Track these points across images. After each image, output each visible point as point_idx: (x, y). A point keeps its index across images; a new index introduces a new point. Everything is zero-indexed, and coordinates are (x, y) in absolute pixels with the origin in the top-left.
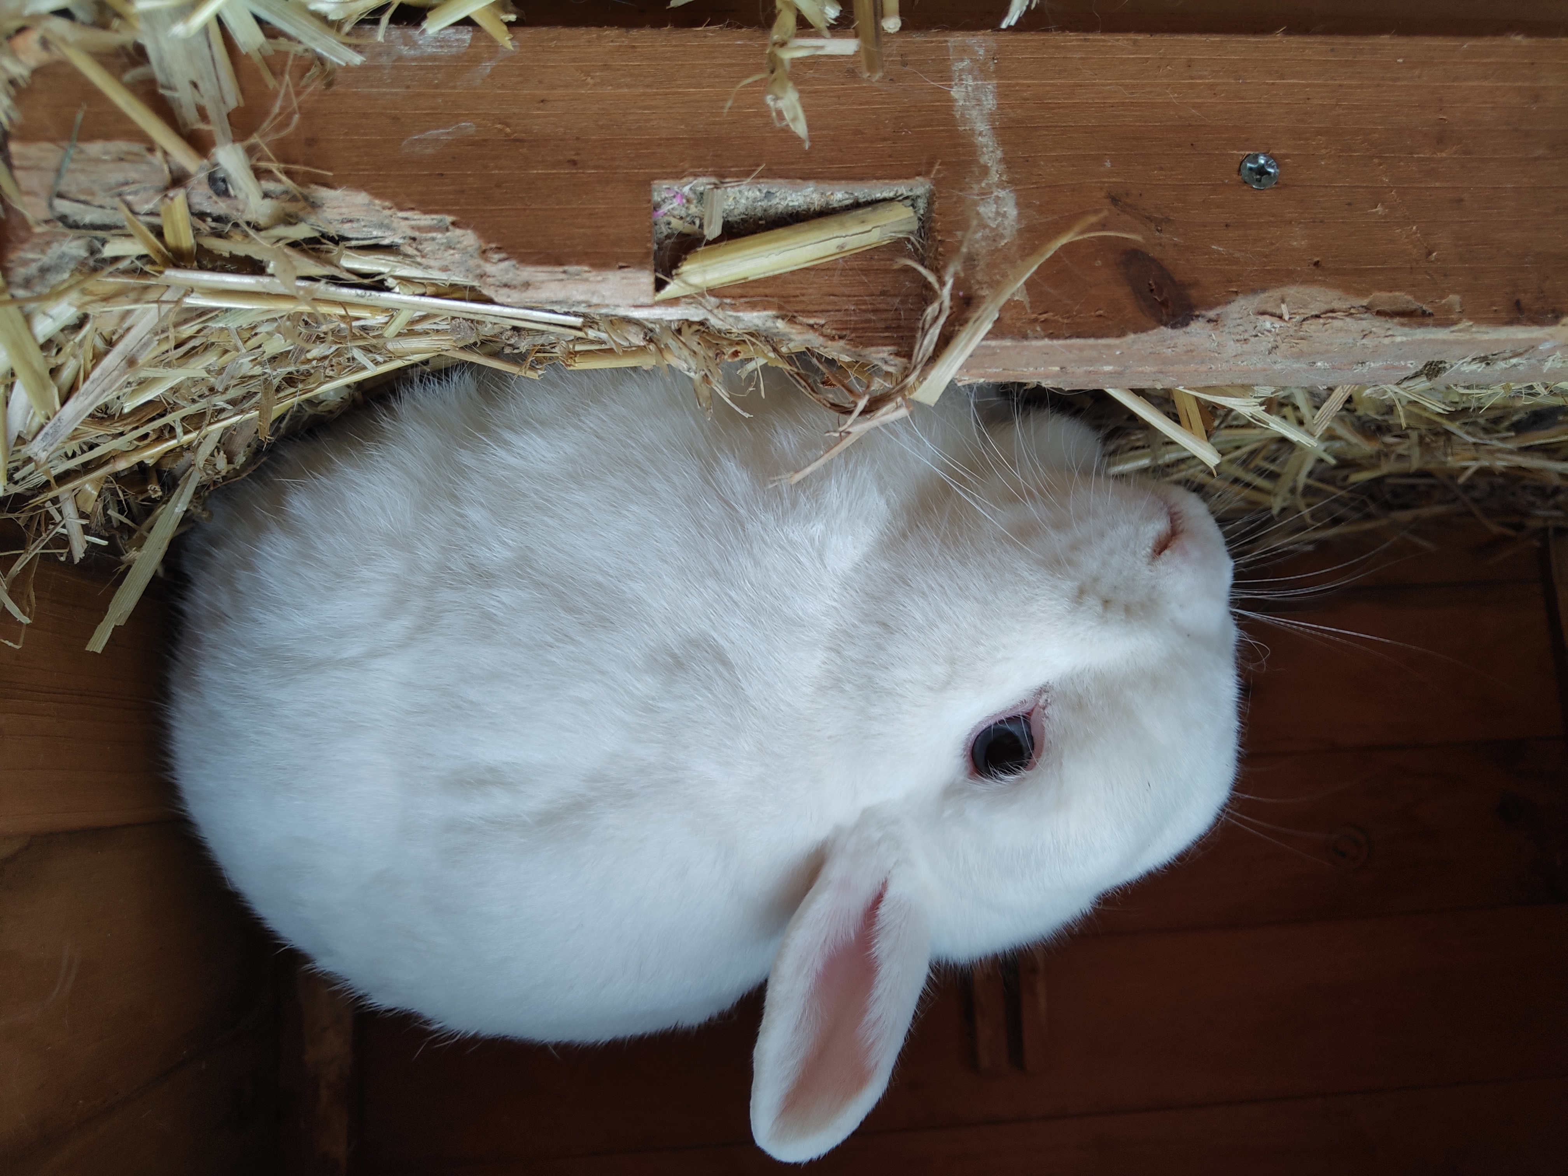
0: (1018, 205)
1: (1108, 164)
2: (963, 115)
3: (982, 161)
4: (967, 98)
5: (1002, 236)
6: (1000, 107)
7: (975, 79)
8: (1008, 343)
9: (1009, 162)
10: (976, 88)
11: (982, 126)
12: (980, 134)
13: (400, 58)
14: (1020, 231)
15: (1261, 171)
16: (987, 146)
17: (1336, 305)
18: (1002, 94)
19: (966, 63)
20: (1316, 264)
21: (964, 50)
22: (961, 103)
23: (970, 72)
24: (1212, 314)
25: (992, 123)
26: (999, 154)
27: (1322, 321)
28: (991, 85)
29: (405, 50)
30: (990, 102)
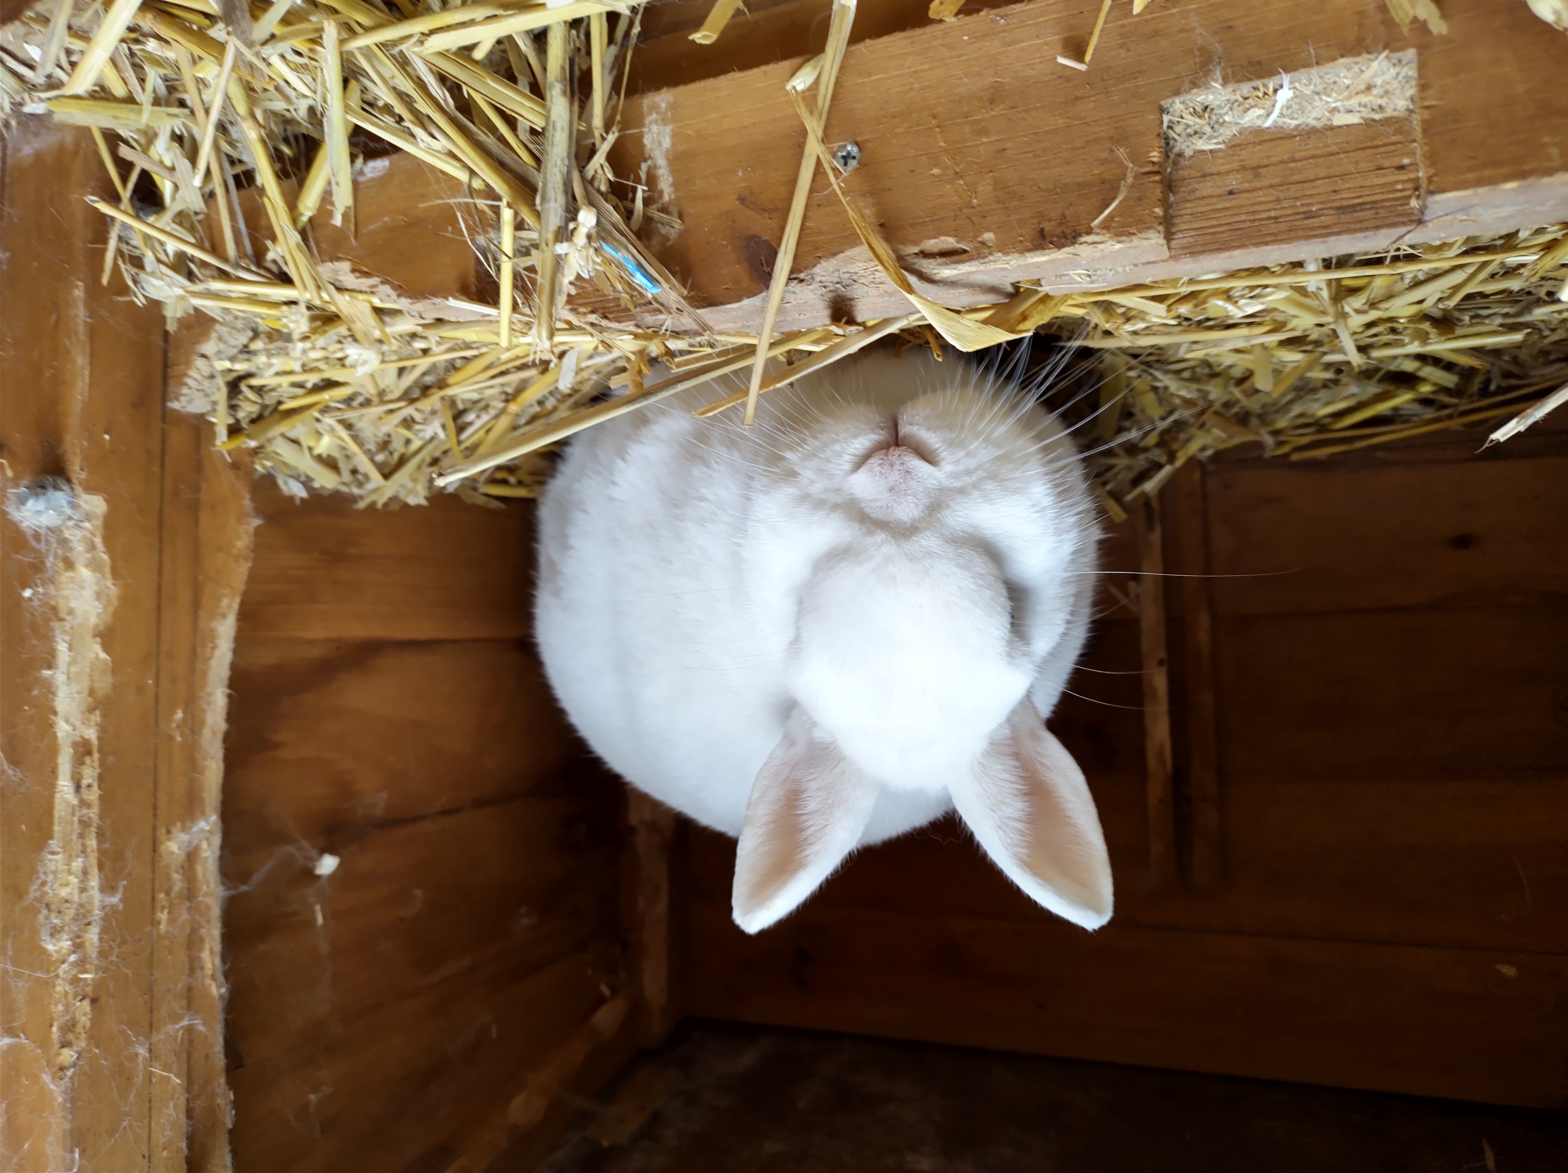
1: (740, 173)
2: (650, 155)
4: (653, 141)
6: (673, 145)
7: (659, 127)
9: (676, 185)
10: (659, 134)
11: (662, 161)
12: (662, 167)
15: (848, 156)
18: (674, 134)
19: (654, 116)
20: (882, 225)
21: (652, 107)
22: (649, 144)
23: (657, 122)
24: (802, 276)
25: (668, 157)
26: (671, 180)
28: (668, 129)
30: (667, 142)
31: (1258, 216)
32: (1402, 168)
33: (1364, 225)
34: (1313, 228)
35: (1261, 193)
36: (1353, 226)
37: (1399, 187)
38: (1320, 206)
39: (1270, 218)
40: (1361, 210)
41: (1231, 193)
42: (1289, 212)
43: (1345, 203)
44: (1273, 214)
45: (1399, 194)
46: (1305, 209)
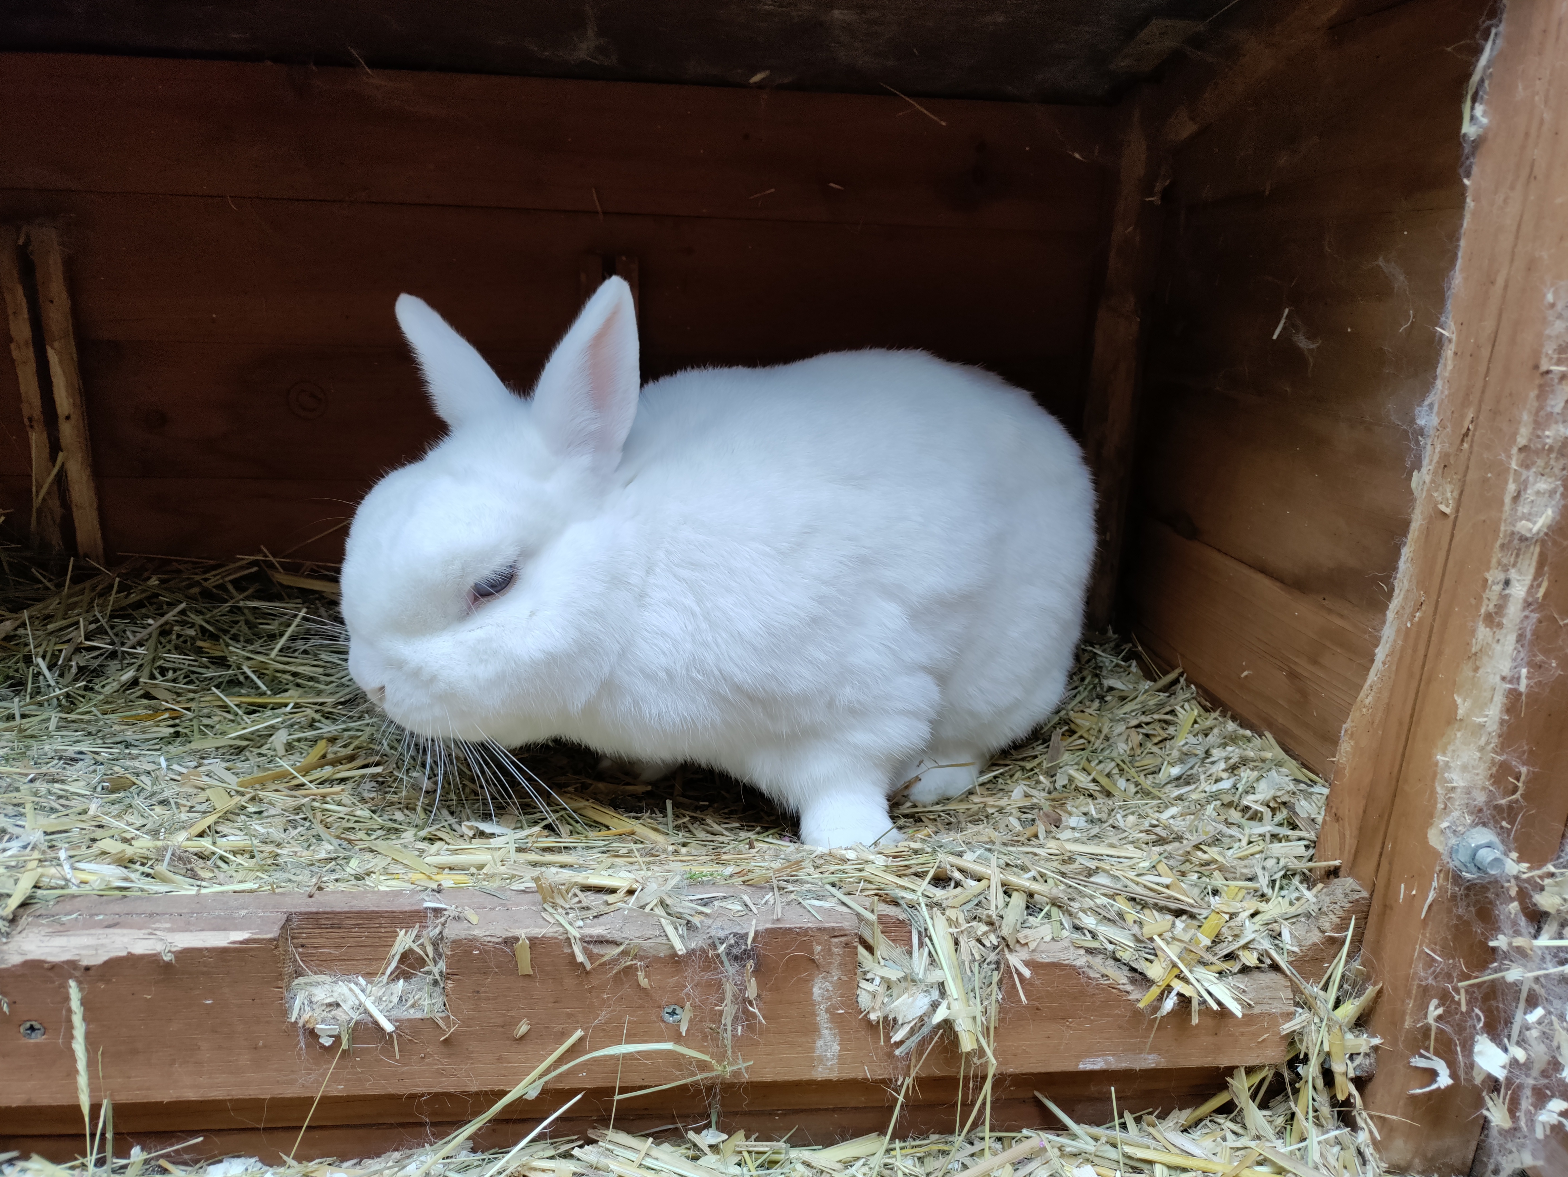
0: (812, 994)
2: (835, 1037)
3: (828, 1015)
4: (831, 1046)
5: (823, 978)
6: (814, 1042)
7: (826, 1056)
8: (827, 925)
9: (814, 1015)
10: (826, 1051)
11: (826, 1032)
12: (827, 1028)
13: (1113, 1055)
14: (813, 980)
15: (672, 1014)
16: (824, 1023)
18: (812, 1049)
19: (829, 1064)
21: (829, 1070)
22: (835, 1044)
23: (828, 1059)
25: (820, 1034)
26: (818, 1018)
27: (647, 937)
28: (817, 1053)
29: (1111, 1059)
30: (820, 1043)
32: (303, 946)
33: (326, 916)
34: (358, 918)
36: (332, 916)
37: (304, 935)
38: (353, 930)
40: (327, 924)
42: (372, 930)
43: (337, 930)
44: (383, 930)
45: (305, 931)
46: (360, 930)
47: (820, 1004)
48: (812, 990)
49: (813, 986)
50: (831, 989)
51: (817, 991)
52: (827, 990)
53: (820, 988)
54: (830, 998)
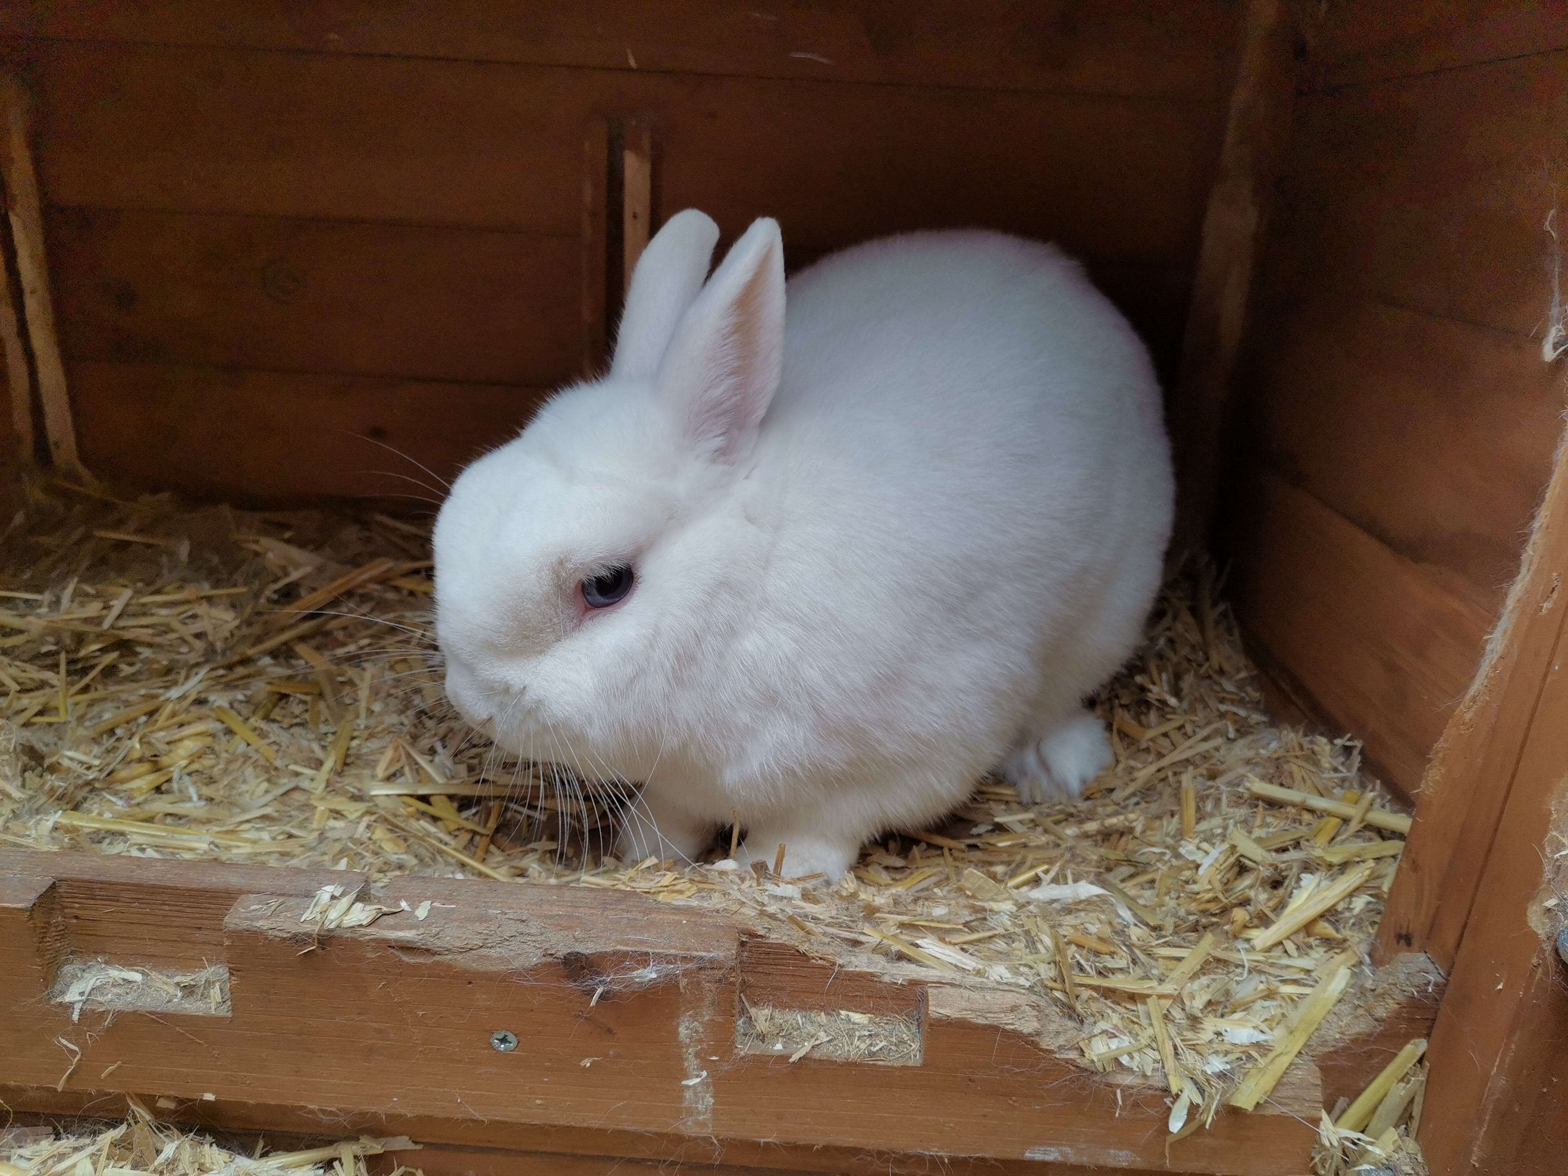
0: (678, 1034)
1: (611, 1053)
2: (708, 1088)
3: (699, 1061)
4: (703, 1097)
5: (690, 1016)
7: (697, 1108)
8: (696, 954)
9: (680, 1059)
10: (697, 1103)
12: (697, 1076)
13: (1071, 1146)
14: (678, 1017)
15: (503, 1040)
16: (694, 1069)
17: (459, 957)
18: (678, 1100)
19: (701, 1117)
20: (470, 983)
21: (703, 1124)
22: (708, 1095)
23: (699, 1113)
24: (550, 959)
26: (686, 1063)
27: (469, 946)
28: (686, 1104)
29: (1067, 1150)
30: (689, 1094)
31: (178, 908)
32: (76, 917)
33: (100, 885)
35: (175, 924)
37: (77, 905)
38: (133, 905)
39: (169, 905)
40: (103, 896)
41: (200, 928)
42: (154, 907)
43: (114, 903)
44: (167, 908)
45: (77, 900)
46: (142, 906)
47: (688, 1046)
48: (677, 1029)
49: (678, 1025)
50: (701, 1030)
51: (683, 1031)
52: (697, 1032)
53: (687, 1028)
54: (700, 1041)
